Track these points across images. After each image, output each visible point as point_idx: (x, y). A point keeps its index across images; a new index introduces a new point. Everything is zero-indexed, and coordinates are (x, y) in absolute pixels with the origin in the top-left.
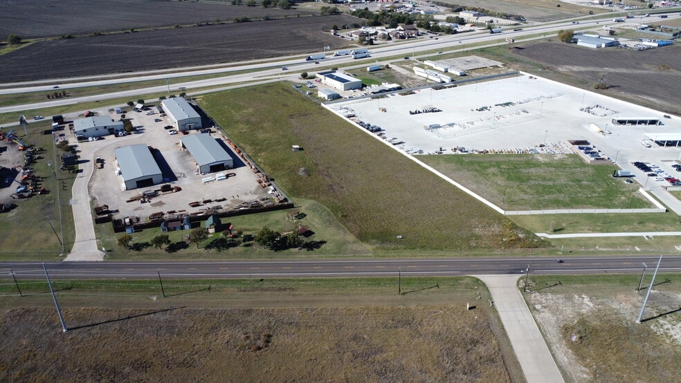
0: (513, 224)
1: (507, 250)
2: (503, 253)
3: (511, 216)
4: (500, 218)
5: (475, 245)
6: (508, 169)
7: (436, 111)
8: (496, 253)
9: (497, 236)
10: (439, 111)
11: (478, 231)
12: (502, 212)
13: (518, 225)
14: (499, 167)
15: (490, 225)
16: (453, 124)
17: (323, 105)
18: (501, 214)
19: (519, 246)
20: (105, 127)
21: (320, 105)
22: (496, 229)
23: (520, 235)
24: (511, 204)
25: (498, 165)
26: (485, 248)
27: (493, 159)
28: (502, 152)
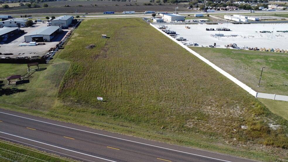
0: (265, 109)
1: (241, 145)
2: (231, 148)
3: (265, 100)
4: (247, 99)
5: (192, 126)
6: (276, 61)
7: (227, 30)
8: (220, 145)
9: (233, 120)
10: (229, 30)
11: (208, 110)
12: (253, 93)
13: (273, 112)
14: (266, 59)
15: (229, 105)
16: (236, 36)
17: (151, 24)
18: (251, 96)
19: (265, 142)
20: (15, 22)
21: (149, 24)
22: (237, 111)
23: (271, 126)
24: (271, 88)
25: (266, 58)
26: (204, 133)
27: (262, 54)
28: (273, 50)
